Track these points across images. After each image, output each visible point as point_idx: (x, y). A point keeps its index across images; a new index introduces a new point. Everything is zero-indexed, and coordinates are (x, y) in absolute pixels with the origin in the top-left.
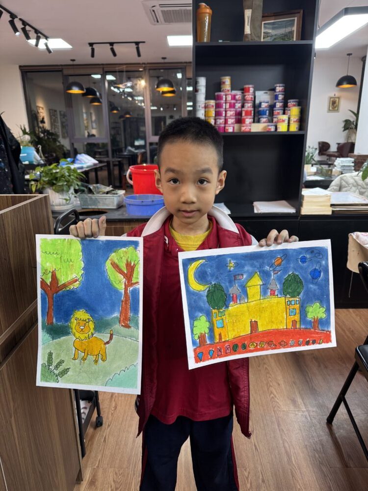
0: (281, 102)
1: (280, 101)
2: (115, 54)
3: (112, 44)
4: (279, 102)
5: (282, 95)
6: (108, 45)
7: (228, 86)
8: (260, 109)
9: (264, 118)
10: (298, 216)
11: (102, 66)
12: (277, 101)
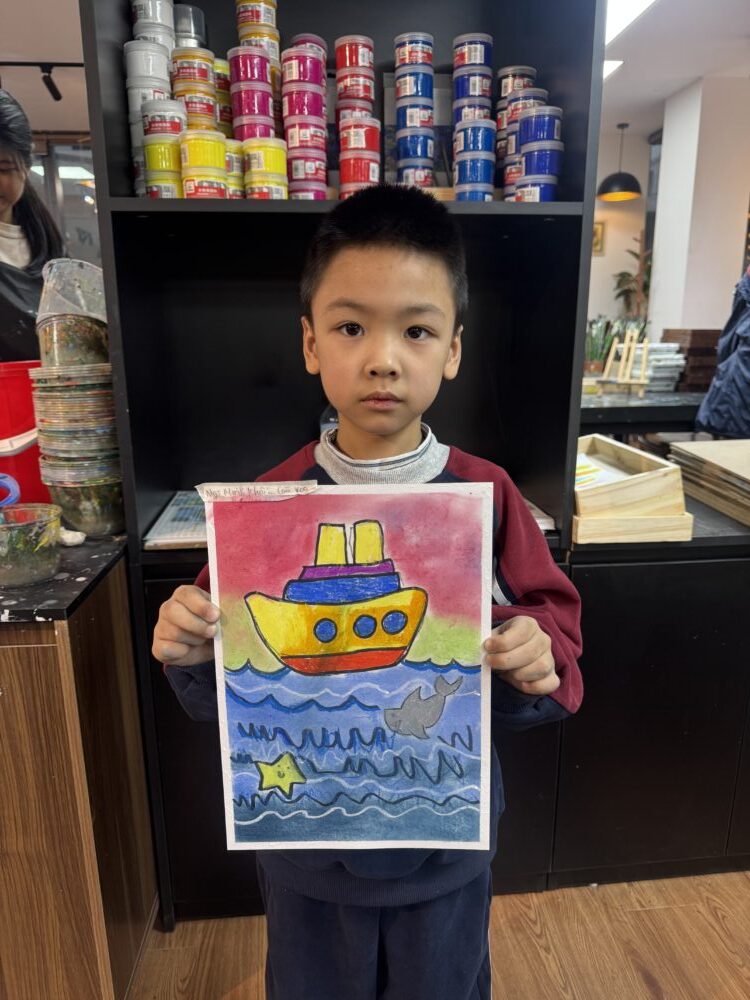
0: (482, 107)
1: (477, 101)
2: (57, 96)
3: (47, 67)
4: (470, 106)
5: (483, 76)
6: (38, 69)
7: (265, 30)
8: (406, 133)
9: (416, 167)
10: (565, 551)
11: (44, 137)
12: (465, 101)
